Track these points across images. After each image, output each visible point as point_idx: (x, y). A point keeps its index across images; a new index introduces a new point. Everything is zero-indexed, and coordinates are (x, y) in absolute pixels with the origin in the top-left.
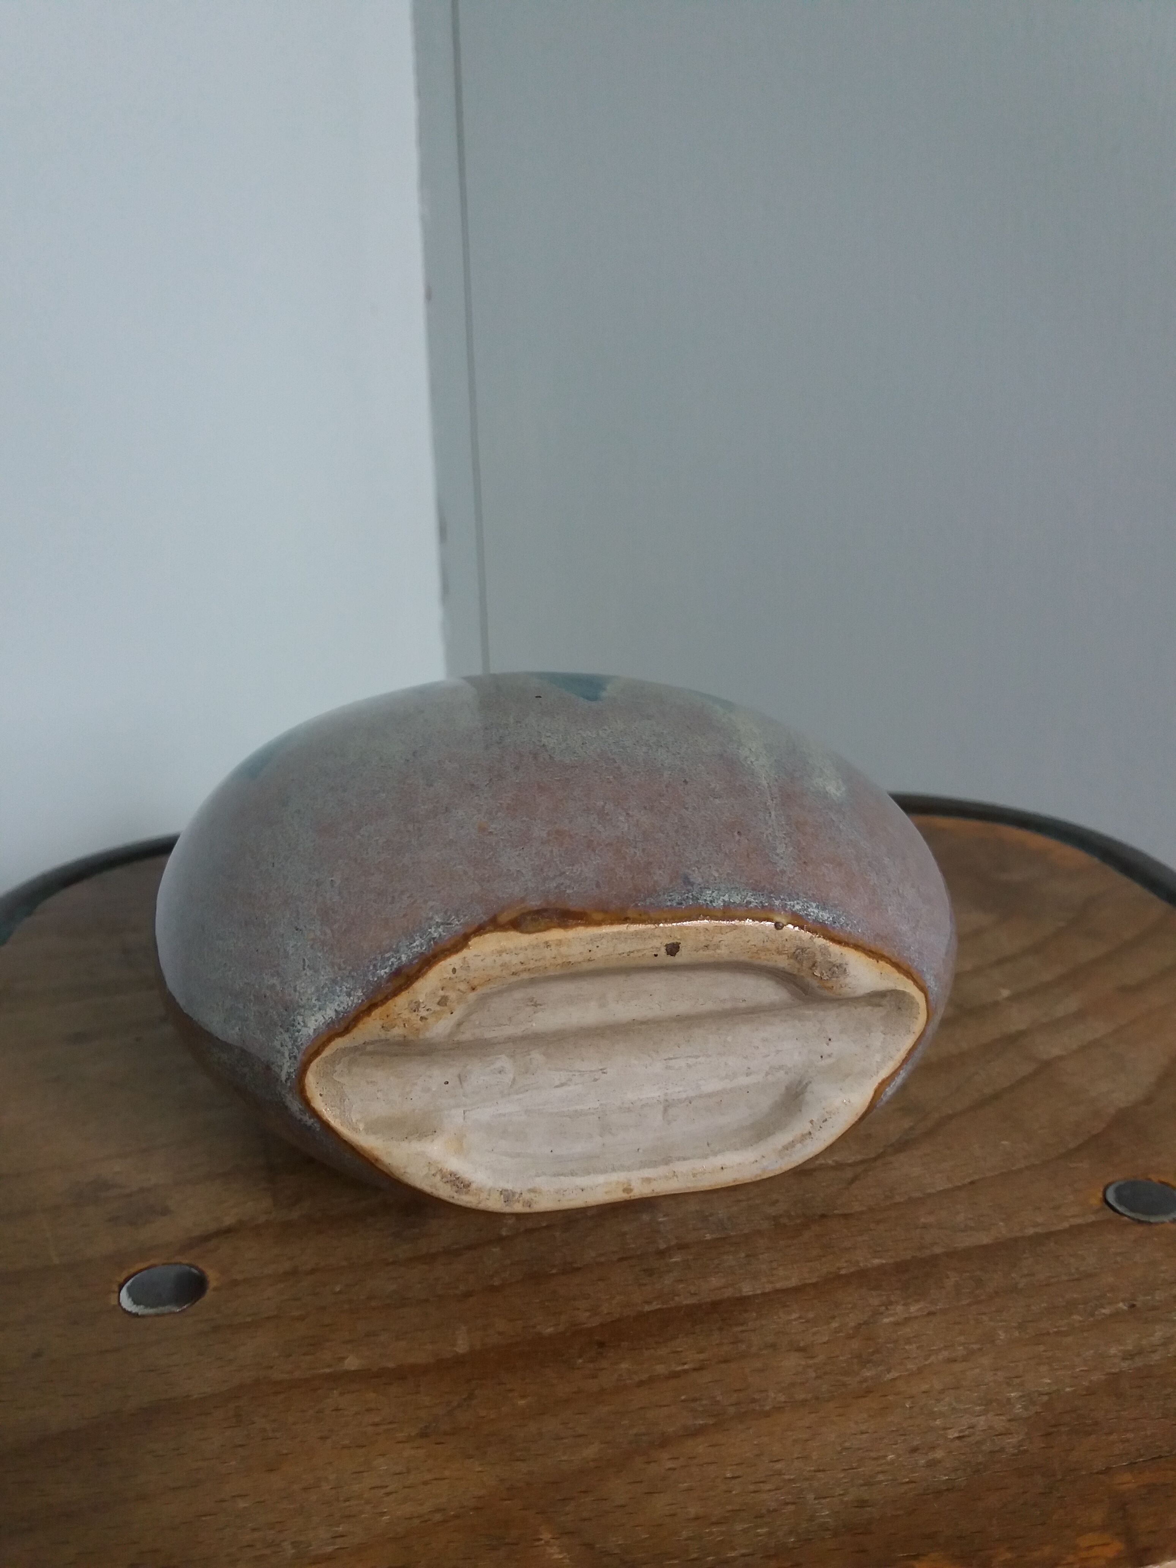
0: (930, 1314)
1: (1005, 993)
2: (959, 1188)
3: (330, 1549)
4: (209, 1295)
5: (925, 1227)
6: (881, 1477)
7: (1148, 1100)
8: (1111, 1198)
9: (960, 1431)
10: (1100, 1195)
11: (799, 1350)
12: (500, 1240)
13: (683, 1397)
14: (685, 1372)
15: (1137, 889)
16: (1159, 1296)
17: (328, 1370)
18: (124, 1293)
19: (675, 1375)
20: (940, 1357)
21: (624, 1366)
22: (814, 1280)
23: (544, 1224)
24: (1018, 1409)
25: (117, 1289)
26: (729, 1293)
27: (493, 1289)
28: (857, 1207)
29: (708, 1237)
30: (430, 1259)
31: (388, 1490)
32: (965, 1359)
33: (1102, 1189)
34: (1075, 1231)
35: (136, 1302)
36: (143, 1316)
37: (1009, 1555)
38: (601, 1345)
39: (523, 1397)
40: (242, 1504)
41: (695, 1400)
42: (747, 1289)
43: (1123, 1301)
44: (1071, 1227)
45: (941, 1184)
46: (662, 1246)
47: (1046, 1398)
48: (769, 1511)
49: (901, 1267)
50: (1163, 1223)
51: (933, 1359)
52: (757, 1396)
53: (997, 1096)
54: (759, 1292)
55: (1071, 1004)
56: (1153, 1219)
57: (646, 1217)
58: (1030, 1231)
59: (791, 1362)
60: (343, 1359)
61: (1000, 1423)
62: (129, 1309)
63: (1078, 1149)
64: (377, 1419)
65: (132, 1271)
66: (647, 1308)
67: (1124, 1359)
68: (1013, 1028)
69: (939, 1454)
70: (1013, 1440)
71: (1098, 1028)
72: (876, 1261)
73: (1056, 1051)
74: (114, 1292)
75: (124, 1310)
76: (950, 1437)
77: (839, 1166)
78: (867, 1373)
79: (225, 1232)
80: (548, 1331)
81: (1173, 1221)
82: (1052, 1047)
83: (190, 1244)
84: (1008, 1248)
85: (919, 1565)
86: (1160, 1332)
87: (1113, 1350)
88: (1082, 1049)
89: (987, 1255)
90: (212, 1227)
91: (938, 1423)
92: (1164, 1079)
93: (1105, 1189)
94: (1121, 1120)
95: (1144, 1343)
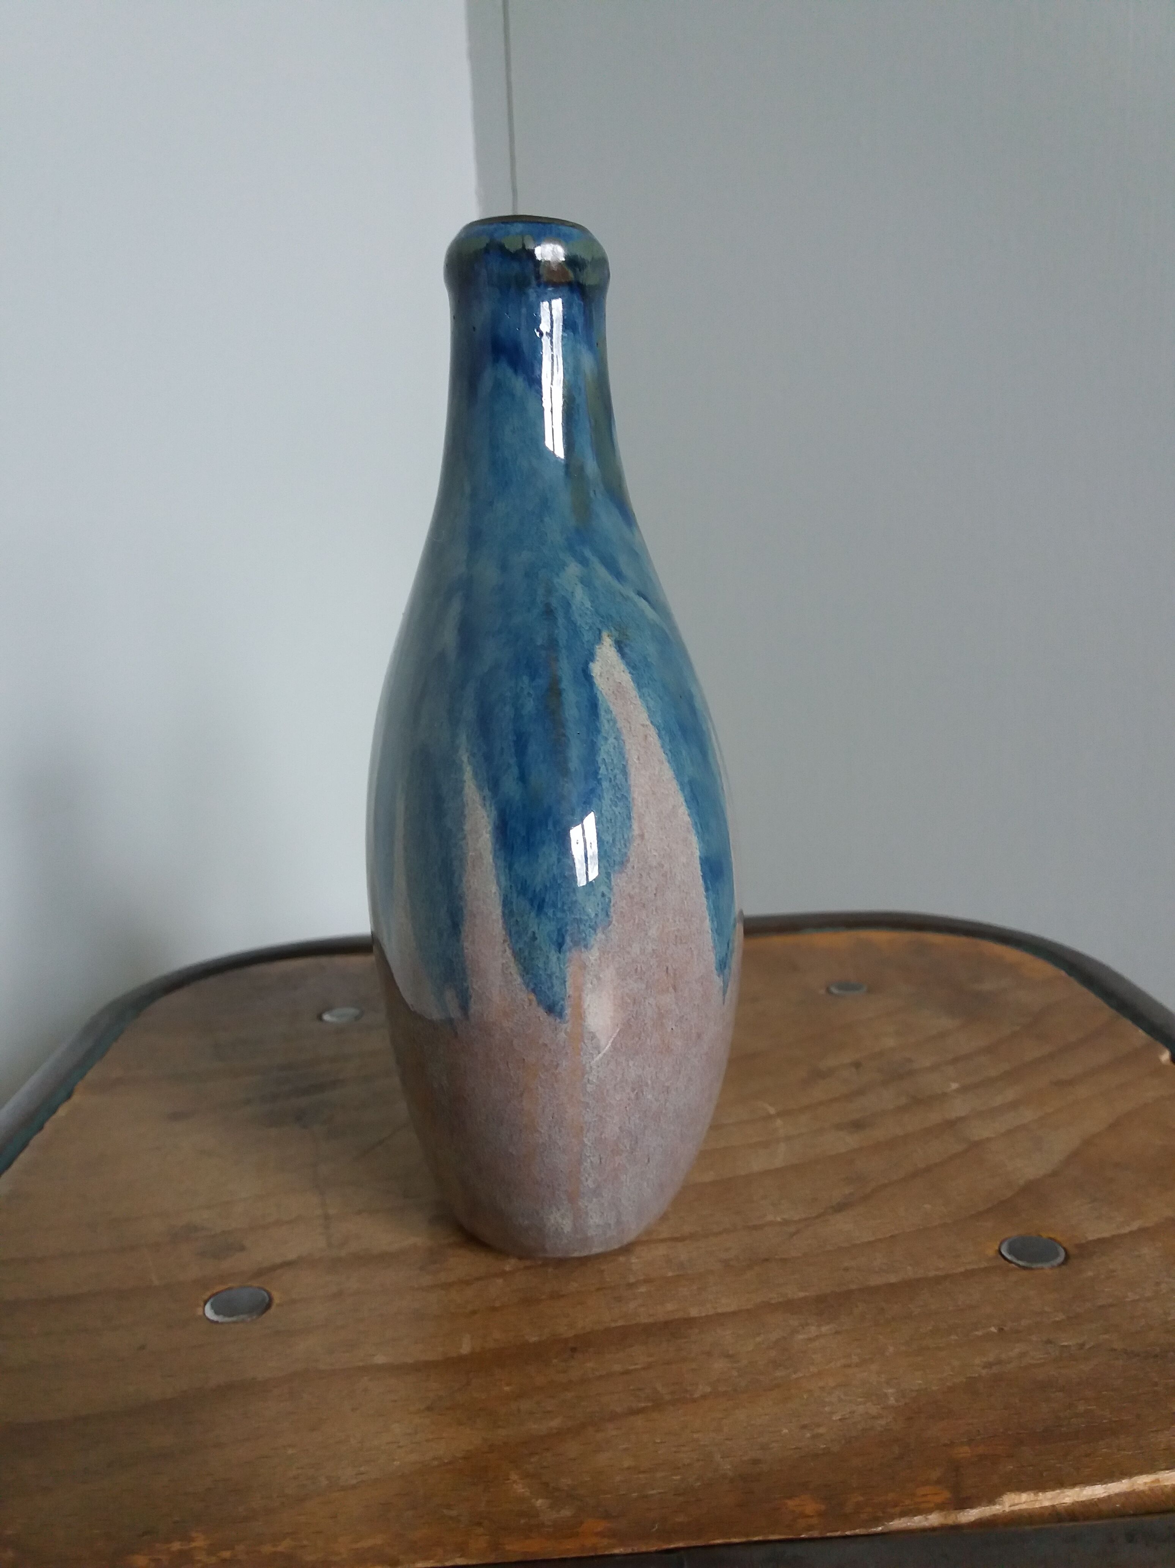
0: (837, 1333)
1: (954, 1086)
2: (880, 1240)
3: (354, 1482)
4: (273, 1310)
5: (846, 1269)
6: (774, 1444)
7: (1054, 1174)
8: (1004, 1249)
9: (842, 1415)
10: (996, 1248)
11: (729, 1356)
12: (503, 1274)
13: (631, 1387)
14: (636, 1370)
15: (1092, 998)
16: (1024, 1322)
17: (361, 1364)
18: (208, 1307)
19: (627, 1372)
20: (838, 1364)
21: (590, 1365)
22: (749, 1307)
23: (540, 1263)
24: (892, 1401)
25: (202, 1304)
26: (679, 1315)
27: (494, 1309)
28: (793, 1254)
29: (670, 1274)
31: (401, 1444)
32: (859, 1365)
33: (998, 1243)
34: (968, 1274)
35: (217, 1313)
36: (222, 1323)
37: (861, 1499)
38: (574, 1350)
39: (508, 1385)
40: (290, 1451)
41: (639, 1389)
42: (694, 1312)
43: (995, 1326)
44: (967, 1271)
45: (867, 1237)
46: (632, 1280)
47: (914, 1394)
48: (684, 1465)
49: (821, 1299)
50: (1042, 1269)
51: (832, 1365)
52: (689, 1388)
53: (928, 1169)
54: (703, 1314)
55: (1010, 1094)
56: (1034, 1266)
58: (932, 1274)
59: (719, 1365)
60: (373, 1356)
61: (874, 1410)
62: (212, 1318)
63: (987, 1211)
64: (396, 1398)
65: (215, 1291)
66: (613, 1325)
67: (984, 1367)
68: (953, 1115)
69: (822, 1430)
70: (883, 1422)
71: (1028, 1115)
72: (802, 1294)
73: (986, 1134)
74: (200, 1306)
75: (208, 1319)
76: (834, 1419)
77: (786, 1223)
78: (778, 1374)
79: (288, 1264)
80: (534, 1339)
81: (1053, 1267)
82: (980, 1131)
83: (260, 1273)
84: (911, 1286)
85: (790, 1503)
86: (1019, 1348)
87: (977, 1361)
88: (1009, 1133)
89: (892, 1290)
90: (278, 1260)
91: (827, 1409)
92: (1073, 1157)
93: (1001, 1243)
94: (1028, 1189)
95: (1003, 1356)
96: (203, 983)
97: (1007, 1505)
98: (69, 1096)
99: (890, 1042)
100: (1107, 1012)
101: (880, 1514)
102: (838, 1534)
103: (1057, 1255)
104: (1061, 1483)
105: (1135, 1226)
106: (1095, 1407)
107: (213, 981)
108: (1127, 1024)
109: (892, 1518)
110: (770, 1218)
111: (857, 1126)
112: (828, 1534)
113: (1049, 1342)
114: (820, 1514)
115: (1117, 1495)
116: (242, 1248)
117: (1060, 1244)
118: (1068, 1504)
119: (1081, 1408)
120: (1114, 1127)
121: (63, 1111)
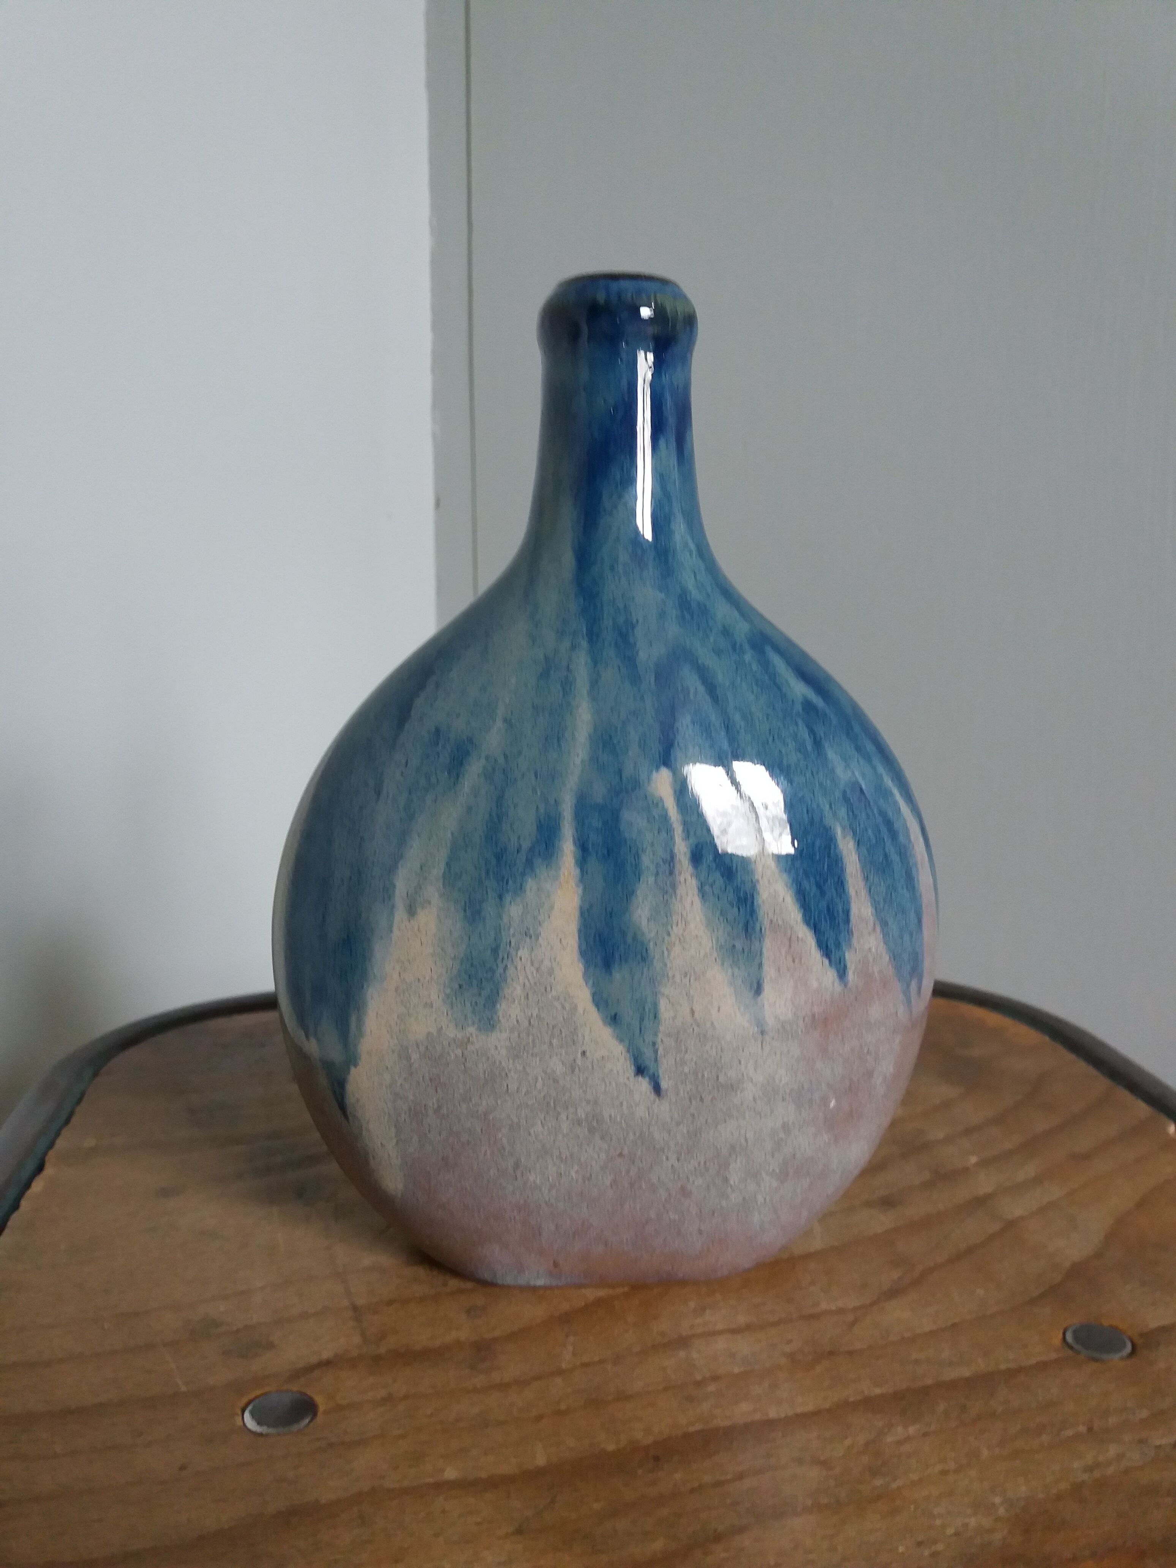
0: (925, 1435)
1: (973, 1159)
2: (942, 1330)
4: (321, 1416)
5: (917, 1362)
7: (1098, 1255)
8: (1070, 1339)
9: (956, 1529)
10: (1061, 1336)
11: (821, 1463)
12: (560, 1372)
13: (727, 1501)
14: (727, 1481)
15: (1082, 1067)
16: (1112, 1420)
17: (431, 1480)
18: (247, 1415)
19: (718, 1484)
20: (936, 1470)
21: (678, 1476)
22: (827, 1406)
23: (596, 1359)
24: (1001, 1511)
25: (240, 1412)
26: (758, 1416)
27: (559, 1413)
28: (858, 1346)
29: (736, 1370)
30: (503, 1387)
32: (957, 1471)
33: (1062, 1331)
34: (1042, 1366)
35: (259, 1423)
36: (267, 1435)
38: (657, 1459)
39: (596, 1501)
41: (737, 1503)
42: (773, 1414)
43: (1083, 1424)
44: (1038, 1363)
45: (927, 1325)
46: (698, 1377)
47: (1023, 1503)
49: (898, 1396)
51: (930, 1471)
52: (789, 1500)
53: (970, 1251)
54: (783, 1415)
55: (1030, 1170)
56: (1105, 1357)
57: (682, 1354)
58: (1003, 1367)
59: (813, 1473)
60: (442, 1470)
61: (987, 1522)
62: (254, 1429)
63: (1040, 1297)
64: (479, 1520)
65: (252, 1396)
66: (691, 1429)
67: (1085, 1471)
68: (981, 1192)
69: (940, 1547)
70: (998, 1537)
71: (1054, 1192)
72: (878, 1391)
73: (1018, 1212)
74: (237, 1414)
75: (249, 1430)
76: (948, 1533)
77: (841, 1311)
78: (879, 1482)
79: (327, 1364)
80: (611, 1447)
81: (1122, 1359)
82: (1015, 1208)
83: (296, 1374)
84: (989, 1381)
86: (1112, 1450)
87: (1076, 1465)
88: (1042, 1210)
89: (969, 1385)
90: (314, 1360)
91: (938, 1522)
92: (1111, 1237)
93: (1065, 1330)
94: (1077, 1271)
95: (1101, 1458)
96: (160, 1038)
98: (40, 1168)
100: (1102, 1083)
103: (1125, 1344)
107: (171, 1037)
108: (1124, 1095)
110: (824, 1306)
111: (887, 1203)
113: (1141, 1442)
116: (271, 1346)
117: (1125, 1333)
120: (1141, 1204)
121: (38, 1186)
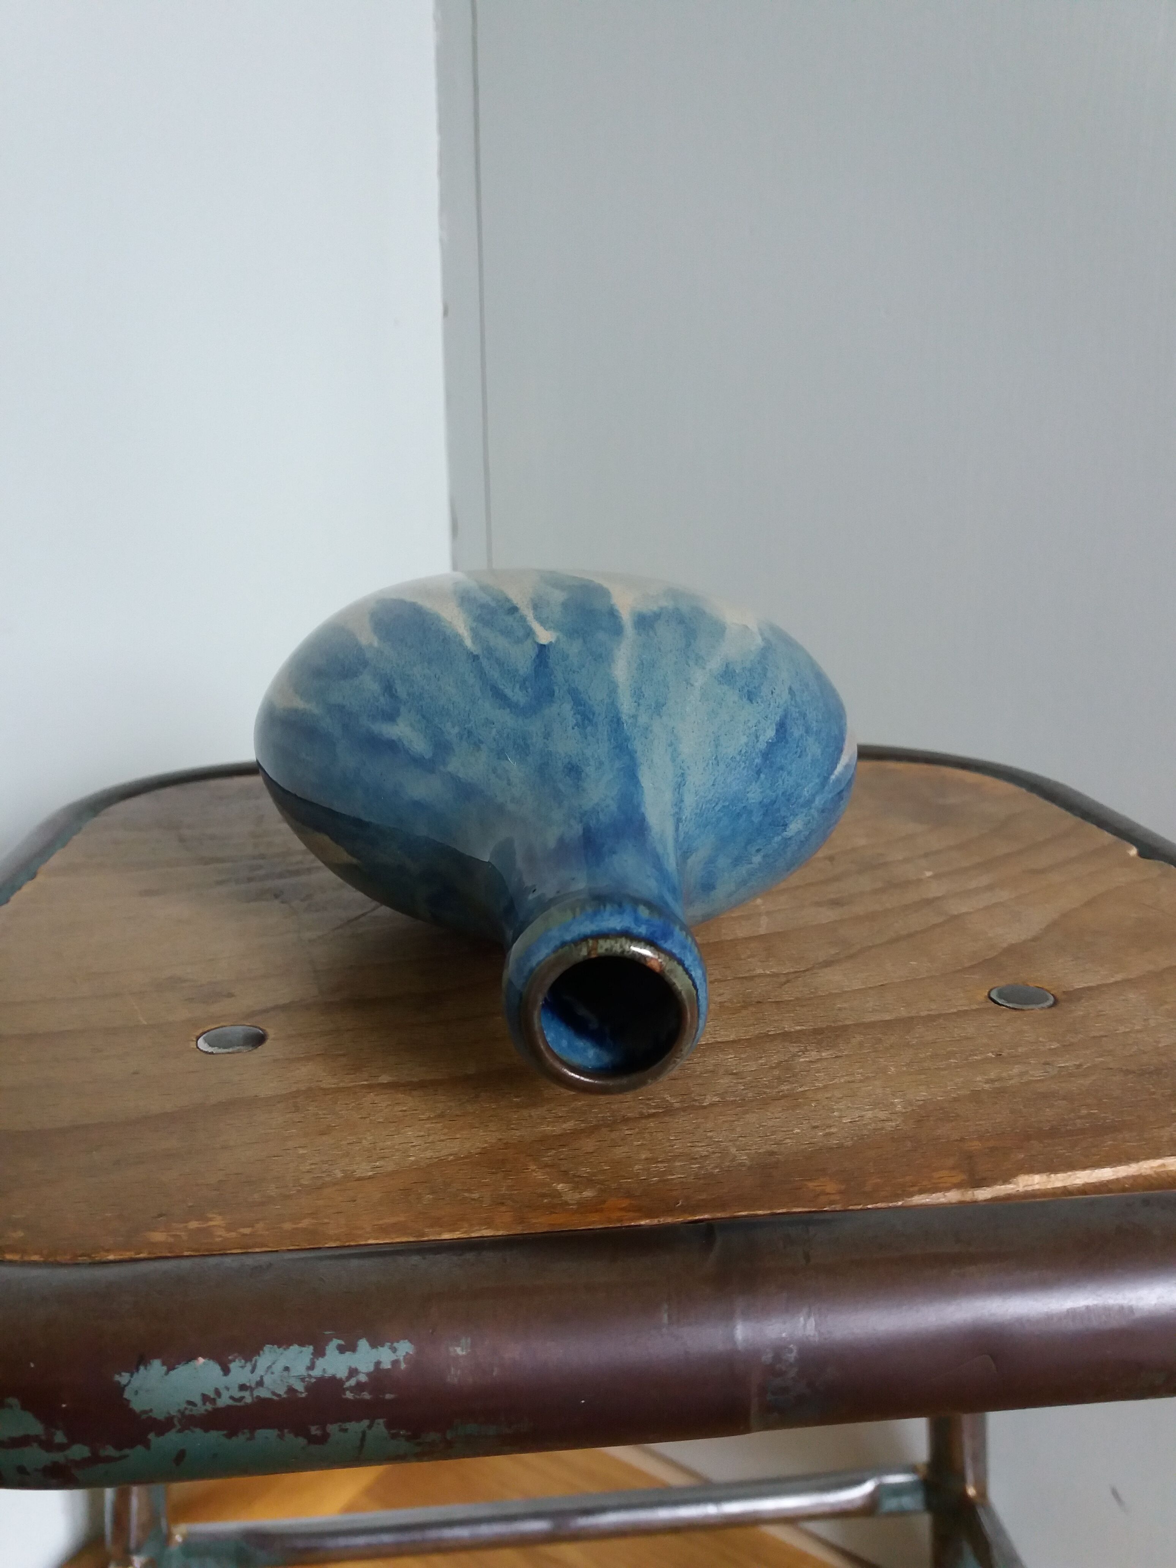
0: (837, 1057)
1: (929, 874)
2: (870, 988)
3: (370, 1173)
4: (269, 1043)
5: (840, 1009)
6: (788, 1141)
7: (1035, 939)
8: (994, 995)
9: (852, 1119)
10: (986, 994)
11: (733, 1074)
15: (1054, 809)
16: (1021, 1050)
17: (364, 1084)
18: (201, 1041)
20: (842, 1081)
22: (747, 1037)
24: (899, 1108)
25: (195, 1039)
28: (786, 998)
31: (413, 1144)
32: (861, 1081)
33: (987, 990)
34: (962, 1014)
35: (211, 1046)
36: (217, 1054)
37: (879, 1180)
40: (301, 1151)
41: (649, 1099)
43: (992, 1052)
44: (959, 1011)
45: (857, 986)
47: (921, 1103)
48: (702, 1157)
49: (817, 1031)
51: (836, 1081)
52: (697, 1098)
53: (910, 936)
55: (985, 880)
56: (1025, 1007)
58: (924, 1014)
59: (725, 1081)
60: (376, 1078)
61: (882, 1115)
62: (206, 1050)
63: (972, 967)
64: (405, 1108)
65: (206, 1029)
67: (986, 1083)
68: (931, 895)
69: (833, 1130)
70: (892, 1124)
71: (1004, 895)
72: (798, 1028)
73: (964, 909)
74: (193, 1041)
75: (202, 1050)
76: (844, 1121)
77: (775, 975)
78: (785, 1087)
79: (280, 1008)
81: (1042, 1009)
82: (958, 907)
83: (252, 1014)
84: (908, 1023)
85: (811, 1185)
86: (1016, 1070)
87: (979, 1078)
88: (987, 908)
89: (888, 1025)
90: (269, 1005)
91: (836, 1114)
92: (1053, 926)
93: (991, 990)
94: (1011, 951)
95: (1004, 1075)
97: (1021, 1185)
98: (33, 876)
99: (862, 842)
100: (1070, 820)
101: (899, 1192)
102: (860, 1207)
103: (1047, 999)
104: (1071, 1166)
105: (1119, 977)
106: (1097, 1111)
108: (1092, 828)
109: (912, 1195)
110: (759, 971)
111: (836, 903)
112: (851, 1207)
113: (1047, 1064)
114: (841, 1192)
115: (1124, 1178)
116: (231, 995)
117: (1049, 992)
118: (1078, 1186)
119: (1084, 1112)
120: (1088, 904)
121: (28, 888)
